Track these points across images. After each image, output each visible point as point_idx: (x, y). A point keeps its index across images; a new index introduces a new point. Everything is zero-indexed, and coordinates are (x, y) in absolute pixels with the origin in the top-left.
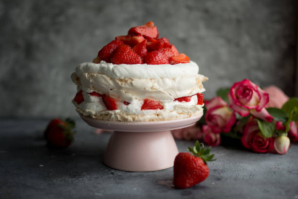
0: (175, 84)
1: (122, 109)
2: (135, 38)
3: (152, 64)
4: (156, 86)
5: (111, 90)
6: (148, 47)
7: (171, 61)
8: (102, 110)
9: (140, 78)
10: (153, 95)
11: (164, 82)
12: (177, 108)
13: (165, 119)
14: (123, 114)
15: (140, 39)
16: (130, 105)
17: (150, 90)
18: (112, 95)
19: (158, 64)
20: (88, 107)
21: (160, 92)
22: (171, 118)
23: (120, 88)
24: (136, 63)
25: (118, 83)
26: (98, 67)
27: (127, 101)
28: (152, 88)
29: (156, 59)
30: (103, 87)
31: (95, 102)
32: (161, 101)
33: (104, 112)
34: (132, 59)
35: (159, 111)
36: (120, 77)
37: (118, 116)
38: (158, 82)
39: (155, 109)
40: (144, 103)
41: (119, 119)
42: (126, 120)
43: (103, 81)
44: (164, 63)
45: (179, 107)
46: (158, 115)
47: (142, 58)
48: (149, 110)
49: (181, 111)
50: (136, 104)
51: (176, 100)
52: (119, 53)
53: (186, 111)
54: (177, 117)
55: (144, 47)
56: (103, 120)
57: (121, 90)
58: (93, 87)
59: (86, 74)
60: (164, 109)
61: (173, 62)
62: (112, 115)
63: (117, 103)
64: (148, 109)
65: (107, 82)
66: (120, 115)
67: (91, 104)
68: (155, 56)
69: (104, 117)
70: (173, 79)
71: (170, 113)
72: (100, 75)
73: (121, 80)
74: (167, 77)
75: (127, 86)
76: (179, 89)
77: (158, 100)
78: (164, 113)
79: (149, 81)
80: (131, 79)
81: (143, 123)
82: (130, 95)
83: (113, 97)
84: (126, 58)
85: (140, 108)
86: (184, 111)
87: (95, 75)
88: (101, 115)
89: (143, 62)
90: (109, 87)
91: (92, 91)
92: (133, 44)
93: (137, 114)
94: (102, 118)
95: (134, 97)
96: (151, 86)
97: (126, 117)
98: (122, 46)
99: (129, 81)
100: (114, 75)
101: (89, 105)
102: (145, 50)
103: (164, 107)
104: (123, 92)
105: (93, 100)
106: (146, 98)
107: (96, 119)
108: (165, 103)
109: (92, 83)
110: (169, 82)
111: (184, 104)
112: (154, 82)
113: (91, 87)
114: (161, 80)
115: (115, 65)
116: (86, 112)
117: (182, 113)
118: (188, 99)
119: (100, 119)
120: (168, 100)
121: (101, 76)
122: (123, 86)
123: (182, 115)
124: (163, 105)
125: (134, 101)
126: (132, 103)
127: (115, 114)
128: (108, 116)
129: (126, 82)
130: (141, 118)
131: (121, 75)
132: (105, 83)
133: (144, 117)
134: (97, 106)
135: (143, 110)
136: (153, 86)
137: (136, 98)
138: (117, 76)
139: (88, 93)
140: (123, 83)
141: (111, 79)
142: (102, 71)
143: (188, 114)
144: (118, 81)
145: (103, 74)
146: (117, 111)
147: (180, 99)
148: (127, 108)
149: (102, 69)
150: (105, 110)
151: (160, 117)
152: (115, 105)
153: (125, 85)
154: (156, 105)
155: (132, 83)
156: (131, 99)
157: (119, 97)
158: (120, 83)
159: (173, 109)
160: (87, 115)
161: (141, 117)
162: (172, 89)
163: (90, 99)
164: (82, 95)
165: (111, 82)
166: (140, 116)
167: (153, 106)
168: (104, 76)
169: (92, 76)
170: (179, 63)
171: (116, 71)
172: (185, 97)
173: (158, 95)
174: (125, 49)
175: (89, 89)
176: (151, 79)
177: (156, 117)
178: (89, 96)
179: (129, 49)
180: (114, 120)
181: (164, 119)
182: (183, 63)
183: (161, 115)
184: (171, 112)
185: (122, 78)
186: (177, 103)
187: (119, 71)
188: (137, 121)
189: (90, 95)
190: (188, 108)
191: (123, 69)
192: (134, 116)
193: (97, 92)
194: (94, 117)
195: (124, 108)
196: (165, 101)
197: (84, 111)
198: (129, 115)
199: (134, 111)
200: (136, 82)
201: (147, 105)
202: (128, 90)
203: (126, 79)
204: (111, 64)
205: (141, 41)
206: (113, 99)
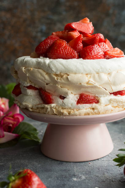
0: (111, 79)
1: (57, 102)
2: (70, 34)
3: (88, 59)
4: (92, 81)
5: (47, 84)
6: (84, 42)
7: (106, 56)
8: (38, 103)
9: (75, 73)
10: (89, 90)
11: (99, 76)
12: (112, 102)
13: (101, 112)
14: (59, 107)
15: (76, 34)
16: (65, 99)
17: (86, 85)
18: (48, 90)
19: (93, 58)
20: (25, 100)
21: (96, 87)
22: (106, 111)
23: (56, 82)
24: (71, 58)
25: (54, 78)
26: (35, 62)
27: (62, 95)
28: (87, 83)
29: (91, 54)
30: (39, 82)
31: (31, 95)
32: (97, 95)
33: (40, 106)
34: (68, 53)
35: (94, 105)
36: (56, 72)
37: (54, 110)
38: (94, 78)
39: (90, 103)
40: (80, 97)
41: (55, 113)
42: (62, 114)
43: (40, 76)
44: (100, 58)
45: (114, 101)
46: (93, 109)
47: (77, 52)
48: (84, 105)
49: (115, 105)
50: (72, 98)
51: (111, 94)
52: (56, 48)
53: (121, 105)
54: (112, 110)
55: (79, 42)
56: (39, 113)
57: (57, 85)
58: (30, 81)
59: (23, 68)
60: (99, 103)
61: (108, 56)
62: (48, 108)
63: (53, 97)
64: (83, 103)
65: (43, 77)
66: (56, 108)
67: (27, 97)
68: (91, 51)
69: (40, 110)
70: (109, 74)
71: (106, 107)
72: (37, 69)
73: (57, 75)
74: (103, 72)
75: (63, 81)
76: (114, 84)
77: (93, 95)
78: (100, 107)
79: (85, 76)
80: (66, 74)
81: (78, 117)
82: (65, 90)
83: (49, 91)
84: (62, 53)
85: (76, 103)
86: (119, 104)
87: (32, 69)
88: (38, 108)
89: (79, 57)
90: (45, 82)
91: (29, 85)
92: (69, 39)
93: (72, 108)
94: (38, 111)
95: (69, 92)
96: (87, 81)
97: (62, 111)
98: (58, 41)
99: (65, 76)
100: (50, 70)
101: (26, 98)
102: (81, 45)
103: (100, 101)
104: (59, 86)
105: (29, 94)
106: (81, 93)
107: (32, 111)
108: (101, 97)
109: (28, 77)
110: (105, 77)
111: (119, 97)
112: (90, 77)
113: (28, 81)
114: (96, 75)
115: (51, 60)
116: (23, 105)
117: (117, 107)
118: (123, 92)
119: (37, 112)
120: (103, 94)
121: (38, 71)
122: (59, 80)
123: (117, 108)
124: (98, 99)
125: (69, 95)
126: (68, 97)
127: (51, 108)
128: (44, 110)
129: (62, 76)
130: (77, 113)
131: (57, 70)
132: (42, 77)
133: (80, 111)
134: (33, 100)
135: (79, 105)
136: (89, 81)
137: (72, 93)
138: (53, 71)
139: (24, 87)
140: (59, 78)
141: (47, 73)
142: (39, 66)
143: (123, 107)
144: (54, 76)
145: (39, 69)
146: (53, 105)
147: (115, 94)
148: (63, 102)
149: (38, 63)
150: (41, 104)
151: (96, 111)
152: (51, 99)
153: (61, 80)
154: (92, 99)
155: (67, 78)
156: (67, 94)
157: (55, 92)
158: (56, 78)
159: (108, 103)
160: (24, 108)
161: (77, 110)
162: (108, 83)
163: (27, 92)
164: (20, 88)
165: (47, 77)
166: (75, 110)
167: (89, 101)
168: (40, 70)
169: (29, 71)
170: (114, 57)
171: (52, 66)
172: (120, 91)
173: (94, 90)
174: (60, 44)
175: (26, 83)
176: (87, 74)
177: (92, 111)
178: (26, 90)
179: (65, 43)
180: (50, 113)
181: (99, 113)
182: (117, 57)
183: (97, 109)
184: (106, 105)
185: (58, 73)
186: (113, 97)
187: (55, 66)
188: (73, 115)
189: (26, 88)
190: (123, 101)
191: (59, 64)
192: (69, 110)
193: (33, 86)
194: (30, 110)
195: (60, 102)
196: (100, 95)
197: (21, 104)
198: (65, 109)
199: (70, 105)
200: (71, 77)
201: (83, 99)
202: (63, 85)
203: (62, 74)
204: (48, 58)
205: (77, 36)
206: (49, 93)
